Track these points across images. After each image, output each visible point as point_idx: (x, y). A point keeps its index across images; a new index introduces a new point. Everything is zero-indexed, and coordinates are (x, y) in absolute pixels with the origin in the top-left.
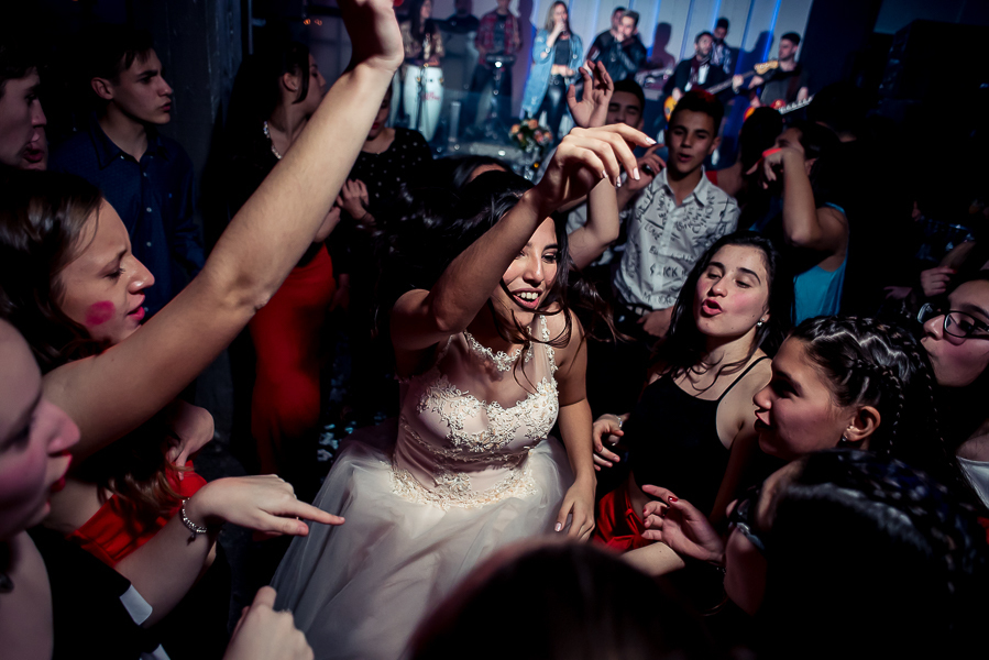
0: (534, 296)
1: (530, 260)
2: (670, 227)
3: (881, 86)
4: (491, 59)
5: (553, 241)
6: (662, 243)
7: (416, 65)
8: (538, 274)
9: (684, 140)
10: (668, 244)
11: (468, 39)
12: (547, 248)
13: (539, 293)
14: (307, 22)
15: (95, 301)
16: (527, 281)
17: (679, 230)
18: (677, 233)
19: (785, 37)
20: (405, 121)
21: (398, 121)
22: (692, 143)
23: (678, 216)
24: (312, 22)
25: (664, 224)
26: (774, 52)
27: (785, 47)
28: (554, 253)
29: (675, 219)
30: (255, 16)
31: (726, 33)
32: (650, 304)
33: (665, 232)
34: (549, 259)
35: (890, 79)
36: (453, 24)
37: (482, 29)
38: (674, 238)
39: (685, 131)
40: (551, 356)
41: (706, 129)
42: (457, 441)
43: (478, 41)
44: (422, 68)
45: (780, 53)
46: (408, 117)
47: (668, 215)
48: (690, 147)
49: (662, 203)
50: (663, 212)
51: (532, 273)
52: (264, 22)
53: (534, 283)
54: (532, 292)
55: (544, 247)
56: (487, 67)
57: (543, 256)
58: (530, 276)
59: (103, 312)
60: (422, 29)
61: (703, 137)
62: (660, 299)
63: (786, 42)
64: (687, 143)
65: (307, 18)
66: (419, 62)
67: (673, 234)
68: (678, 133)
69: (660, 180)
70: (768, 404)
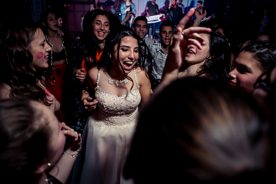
0: (132, 63)
1: (130, 52)
2: (165, 60)
3: (225, 14)
4: (118, 13)
5: (137, 46)
6: (164, 64)
8: (133, 56)
9: (166, 35)
11: (111, 8)
12: (135, 48)
13: (133, 62)
15: (39, 52)
16: (129, 58)
19: (198, 2)
24: (67, 5)
25: (163, 60)
27: (198, 5)
28: (138, 50)
29: (166, 57)
34: (136, 52)
35: (227, 12)
37: (115, 5)
40: (137, 83)
41: (172, 31)
42: (105, 106)
43: (114, 8)
49: (161, 54)
50: (162, 56)
51: (131, 56)
53: (131, 59)
54: (131, 62)
55: (134, 48)
56: (117, 15)
57: (134, 51)
58: (130, 57)
59: (41, 55)
61: (171, 33)
63: (199, 3)
64: (168, 35)
68: (164, 33)
69: (159, 48)
70: (234, 76)
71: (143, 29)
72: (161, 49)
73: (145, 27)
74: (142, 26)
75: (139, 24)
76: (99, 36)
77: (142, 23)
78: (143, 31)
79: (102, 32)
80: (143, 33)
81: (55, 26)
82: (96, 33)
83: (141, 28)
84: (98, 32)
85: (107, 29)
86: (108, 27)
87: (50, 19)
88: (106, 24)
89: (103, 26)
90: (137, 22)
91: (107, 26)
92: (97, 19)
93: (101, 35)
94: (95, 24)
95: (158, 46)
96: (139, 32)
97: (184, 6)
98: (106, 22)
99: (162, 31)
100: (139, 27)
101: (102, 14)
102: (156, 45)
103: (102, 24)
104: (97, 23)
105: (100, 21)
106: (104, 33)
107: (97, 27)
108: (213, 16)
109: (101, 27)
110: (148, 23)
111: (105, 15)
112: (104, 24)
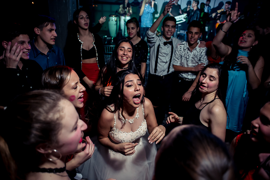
2: (190, 58)
3: (255, 15)
6: (189, 63)
7: (123, 16)
9: (192, 35)
10: (191, 63)
14: (94, 6)
15: (71, 95)
17: (193, 59)
18: (193, 60)
19: (226, 3)
20: (121, 31)
21: (119, 31)
22: (194, 36)
23: (192, 55)
24: (95, 6)
25: (189, 57)
26: (223, 7)
27: (226, 6)
29: (192, 56)
30: (80, 5)
31: (209, 3)
32: (188, 78)
33: (190, 60)
34: (139, 85)
35: (257, 13)
36: (133, 4)
38: (192, 61)
39: (192, 33)
41: (198, 32)
44: (125, 17)
45: (225, 7)
46: (122, 30)
47: (189, 55)
48: (194, 37)
49: (187, 52)
50: (188, 55)
52: (82, 6)
59: (73, 98)
60: (126, 6)
61: (197, 34)
62: (191, 76)
63: (227, 4)
64: (193, 36)
65: (93, 5)
66: (124, 15)
67: (192, 60)
68: (190, 33)
69: (186, 46)
70: (257, 125)
71: (171, 29)
72: (188, 47)
73: (173, 27)
74: (171, 27)
75: (168, 24)
76: (123, 60)
77: (171, 23)
78: (171, 31)
79: (126, 57)
80: (171, 33)
81: (85, 24)
82: (120, 58)
83: (169, 29)
84: (122, 57)
85: (130, 54)
86: (131, 53)
87: (81, 17)
88: (129, 50)
89: (126, 52)
90: (166, 22)
91: (130, 51)
92: (121, 46)
93: (124, 59)
94: (119, 50)
95: (185, 45)
96: (167, 32)
97: (210, 7)
98: (129, 48)
99: (189, 32)
100: (168, 27)
101: (126, 41)
102: (183, 44)
103: (125, 50)
104: (121, 50)
105: (123, 47)
106: (127, 58)
107: (121, 53)
108: (242, 17)
109: (124, 53)
110: (177, 23)
111: (128, 42)
112: (127, 50)
